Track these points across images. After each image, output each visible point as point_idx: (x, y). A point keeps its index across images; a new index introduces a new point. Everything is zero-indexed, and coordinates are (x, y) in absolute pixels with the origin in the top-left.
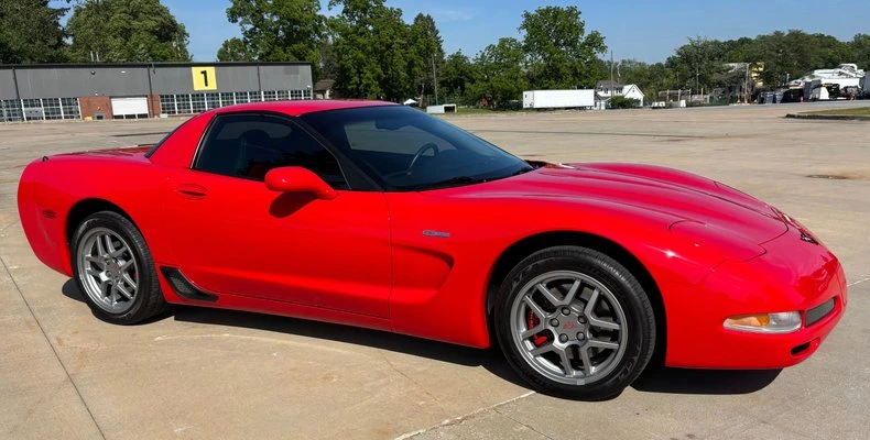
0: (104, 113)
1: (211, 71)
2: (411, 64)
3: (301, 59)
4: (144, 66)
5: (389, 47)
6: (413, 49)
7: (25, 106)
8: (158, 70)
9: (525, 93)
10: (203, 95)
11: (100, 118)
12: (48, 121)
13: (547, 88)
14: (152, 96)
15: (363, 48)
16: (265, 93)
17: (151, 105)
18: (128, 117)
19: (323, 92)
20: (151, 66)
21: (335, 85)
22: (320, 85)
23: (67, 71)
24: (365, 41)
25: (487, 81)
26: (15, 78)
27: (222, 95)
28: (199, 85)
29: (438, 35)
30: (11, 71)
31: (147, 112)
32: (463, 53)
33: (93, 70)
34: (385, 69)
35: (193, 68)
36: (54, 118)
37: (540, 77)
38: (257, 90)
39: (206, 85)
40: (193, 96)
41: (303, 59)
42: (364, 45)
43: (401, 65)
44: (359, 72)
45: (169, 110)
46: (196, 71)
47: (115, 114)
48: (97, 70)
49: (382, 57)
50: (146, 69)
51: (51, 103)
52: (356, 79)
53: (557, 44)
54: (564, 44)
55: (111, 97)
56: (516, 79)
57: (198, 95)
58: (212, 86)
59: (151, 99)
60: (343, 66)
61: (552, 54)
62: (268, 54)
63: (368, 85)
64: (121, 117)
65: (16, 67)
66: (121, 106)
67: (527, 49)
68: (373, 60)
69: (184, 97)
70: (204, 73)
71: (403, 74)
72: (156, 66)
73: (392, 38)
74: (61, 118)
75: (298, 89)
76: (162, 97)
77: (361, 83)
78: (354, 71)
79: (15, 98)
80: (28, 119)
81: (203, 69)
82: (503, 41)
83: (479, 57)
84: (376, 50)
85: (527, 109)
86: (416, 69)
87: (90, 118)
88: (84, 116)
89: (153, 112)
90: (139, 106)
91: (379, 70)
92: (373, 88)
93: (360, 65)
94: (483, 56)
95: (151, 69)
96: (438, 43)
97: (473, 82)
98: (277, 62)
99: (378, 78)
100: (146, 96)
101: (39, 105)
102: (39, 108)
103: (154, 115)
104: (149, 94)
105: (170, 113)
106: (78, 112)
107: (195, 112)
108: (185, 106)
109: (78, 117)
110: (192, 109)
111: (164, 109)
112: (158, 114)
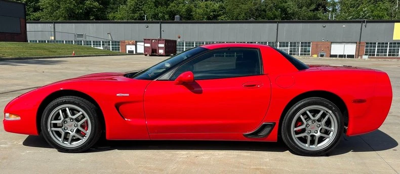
0: (325, 53)
4: (360, 22)
7: (280, 46)
8: (368, 24)
10: (398, 43)
11: (322, 56)
14: (360, 43)
17: (358, 49)
18: (341, 56)
20: (364, 22)
23: (309, 25)
26: (278, 29)
28: (397, 36)
30: (276, 24)
31: (354, 54)
33: (324, 25)
35: (396, 24)
36: (294, 54)
40: (391, 43)
46: (398, 26)
47: (331, 54)
48: (327, 25)
50: (360, 24)
51: (295, 45)
55: (332, 43)
57: (395, 43)
59: (359, 44)
64: (335, 56)
65: (279, 22)
66: (337, 49)
69: (382, 45)
72: (367, 22)
74: (298, 54)
76: (367, 43)
79: (275, 41)
87: (315, 56)
88: (312, 55)
89: (359, 54)
90: (351, 49)
95: (364, 24)
100: (356, 43)
101: (287, 46)
102: (287, 48)
103: (358, 56)
104: (358, 41)
105: (370, 55)
106: (309, 51)
107: (389, 55)
108: (382, 51)
109: (309, 54)
110: (388, 53)
111: (366, 52)
112: (361, 56)
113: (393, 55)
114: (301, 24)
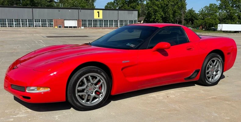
0: (61, 26)
1: (101, 12)
2: (175, 12)
3: (134, 9)
4: (77, 9)
5: (167, 5)
6: (176, 7)
7: (35, 22)
9: (218, 25)
10: (97, 21)
11: (60, 27)
12: (42, 28)
13: (227, 23)
14: (79, 20)
15: (157, 6)
16: (120, 21)
17: (78, 24)
18: (70, 27)
19: (140, 21)
20: (79, 9)
21: (145, 19)
22: (140, 19)
23: (50, 10)
24: (158, 3)
25: (203, 19)
26: (33, 12)
27: (104, 21)
28: (96, 17)
29: (186, 2)
30: (32, 9)
31: (76, 26)
32: (193, 9)
33: (59, 10)
34: (165, 13)
35: (95, 11)
36: (44, 26)
37: (224, 19)
38: (117, 20)
39: (99, 17)
40: (93, 20)
41: (135, 9)
42: (158, 4)
43: (171, 12)
44: (155, 15)
45: (84, 25)
46: (96, 11)
47: (65, 26)
48: (61, 10)
49: (164, 9)
51: (44, 21)
52: (153, 17)
53: (232, 6)
54: (235, 6)
55: (64, 20)
56: (215, 19)
57: (95, 20)
58: (101, 17)
59: (78, 21)
60: (149, 12)
61: (230, 10)
62: (122, 6)
63: (158, 19)
64: (67, 27)
65: (33, 8)
66: (67, 23)
67: (219, 8)
68: (161, 10)
69: (90, 21)
70: (98, 12)
71: (171, 16)
72: (81, 9)
73: (168, 2)
74: (46, 26)
75: (132, 20)
76: (82, 20)
77: (155, 18)
78: (153, 14)
79: (32, 19)
80: (36, 26)
81: (98, 11)
82: (211, 5)
83: (201, 10)
84: (162, 7)
85: (219, 31)
86: (177, 14)
87: (56, 27)
88: (54, 26)
89: (79, 26)
90: (74, 23)
91: (162, 14)
92: (159, 20)
93: (156, 11)
94: (202, 10)
95: (80, 10)
96: (186, 5)
97: (197, 19)
98: (125, 10)
99: (162, 17)
100: (77, 20)
101: (40, 22)
102: (39, 23)
103: (79, 27)
104: (78, 19)
105: (84, 26)
106: (52, 25)
107: (94, 26)
108: (90, 24)
109: (53, 26)
110: (93, 26)
111: (83, 25)
112: (80, 27)
113: (95, 26)
114: (46, 9)
